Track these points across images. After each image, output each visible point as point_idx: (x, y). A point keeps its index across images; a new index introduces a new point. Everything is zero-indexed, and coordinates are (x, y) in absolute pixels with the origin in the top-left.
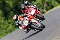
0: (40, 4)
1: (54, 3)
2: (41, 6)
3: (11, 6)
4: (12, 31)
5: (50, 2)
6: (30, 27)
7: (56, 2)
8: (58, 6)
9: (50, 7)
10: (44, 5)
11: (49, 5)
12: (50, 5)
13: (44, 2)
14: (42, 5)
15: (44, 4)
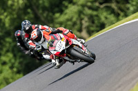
0: (74, 19)
1: (106, 18)
2: (75, 24)
3: (7, 25)
4: (11, 80)
5: (97, 16)
6: (67, 56)
7: (110, 14)
8: (116, 24)
9: (97, 26)
10: (83, 22)
11: (93, 22)
12: (96, 22)
13: (82, 16)
14: (78, 22)
15: (82, 19)
